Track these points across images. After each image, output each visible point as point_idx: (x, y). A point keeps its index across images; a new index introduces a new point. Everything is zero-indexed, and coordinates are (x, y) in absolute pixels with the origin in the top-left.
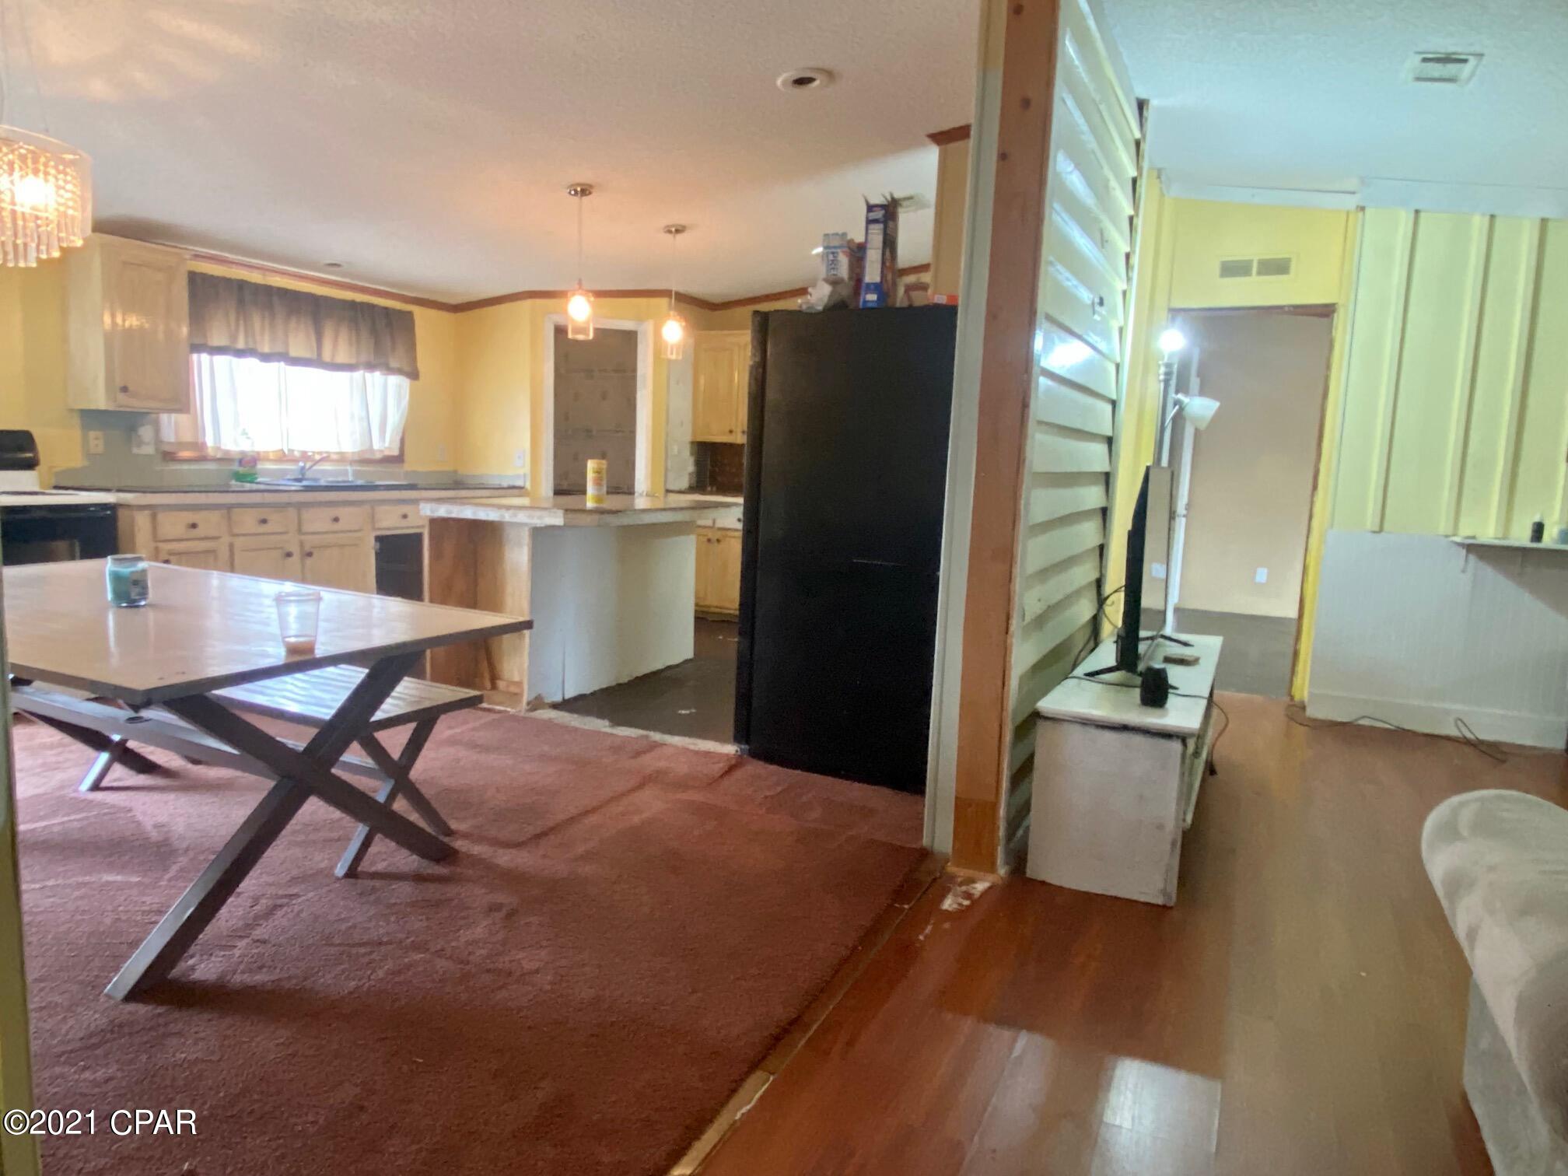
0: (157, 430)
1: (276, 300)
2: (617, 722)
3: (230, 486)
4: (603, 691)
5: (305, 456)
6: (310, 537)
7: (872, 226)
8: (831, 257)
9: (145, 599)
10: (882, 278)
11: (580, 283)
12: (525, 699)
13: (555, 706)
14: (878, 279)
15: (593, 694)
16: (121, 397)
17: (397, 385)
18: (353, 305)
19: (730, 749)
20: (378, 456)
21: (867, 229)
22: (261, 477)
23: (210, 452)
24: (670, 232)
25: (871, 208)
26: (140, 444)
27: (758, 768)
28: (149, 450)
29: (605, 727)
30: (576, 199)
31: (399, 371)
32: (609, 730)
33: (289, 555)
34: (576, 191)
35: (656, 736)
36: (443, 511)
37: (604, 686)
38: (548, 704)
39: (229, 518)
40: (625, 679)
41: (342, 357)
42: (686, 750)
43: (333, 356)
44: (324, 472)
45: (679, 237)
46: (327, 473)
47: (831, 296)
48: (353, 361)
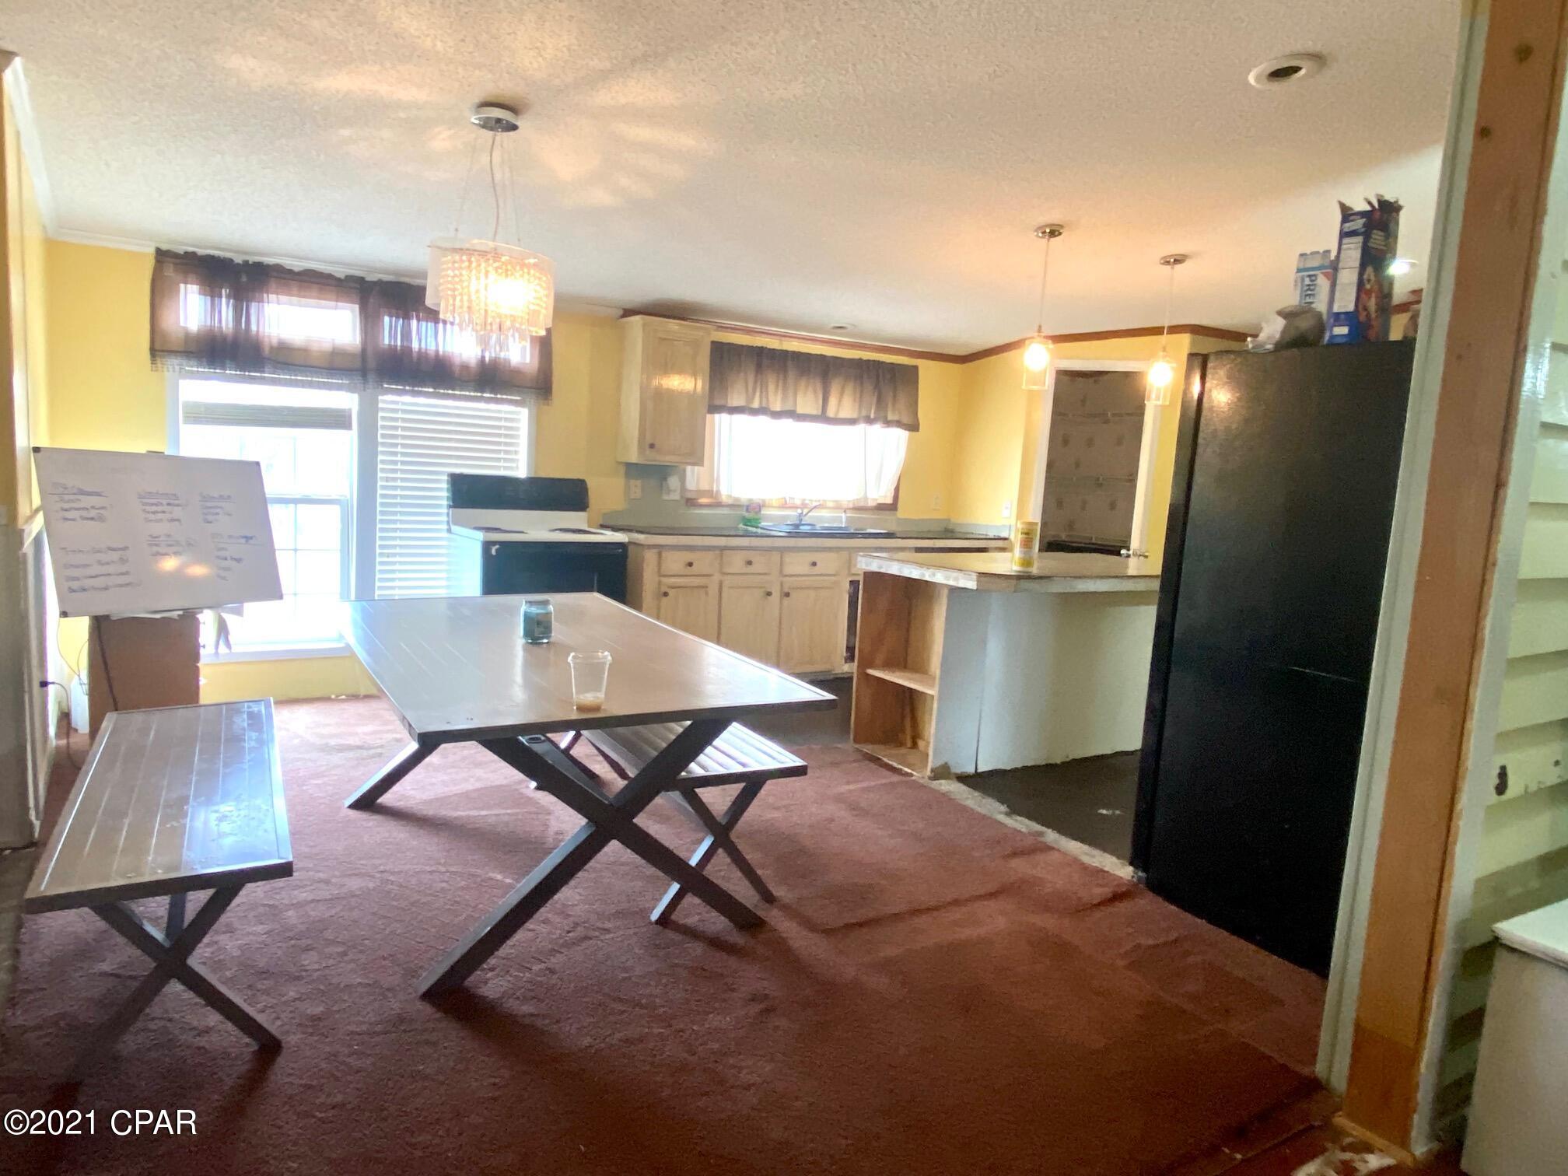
0: (683, 480)
1: (790, 363)
2: (1013, 811)
3: (737, 529)
4: (1025, 769)
5: (804, 505)
6: (787, 579)
7: (1346, 240)
8: (1307, 281)
9: (547, 638)
10: (1356, 305)
11: (1040, 330)
12: (930, 766)
13: (963, 779)
14: (1351, 307)
15: (1015, 770)
16: (648, 452)
17: (899, 437)
18: (859, 363)
19: (1124, 871)
20: (871, 504)
21: (1340, 244)
22: (765, 521)
23: (724, 499)
24: (1168, 263)
25: (1347, 214)
26: (669, 491)
27: (1149, 903)
28: (676, 496)
29: (1001, 813)
30: (1044, 241)
31: (899, 424)
32: (1002, 818)
33: (769, 594)
34: (1044, 232)
35: (1051, 836)
36: (874, 566)
37: (1030, 763)
38: (956, 774)
39: (721, 556)
40: (1058, 760)
41: (847, 411)
42: (1076, 861)
43: (838, 411)
44: (821, 519)
45: (1178, 267)
46: (825, 519)
47: (1284, 332)
48: (855, 416)
